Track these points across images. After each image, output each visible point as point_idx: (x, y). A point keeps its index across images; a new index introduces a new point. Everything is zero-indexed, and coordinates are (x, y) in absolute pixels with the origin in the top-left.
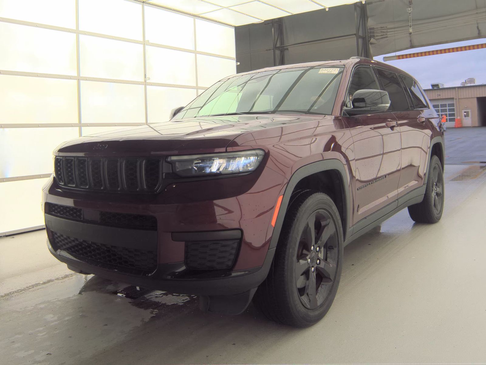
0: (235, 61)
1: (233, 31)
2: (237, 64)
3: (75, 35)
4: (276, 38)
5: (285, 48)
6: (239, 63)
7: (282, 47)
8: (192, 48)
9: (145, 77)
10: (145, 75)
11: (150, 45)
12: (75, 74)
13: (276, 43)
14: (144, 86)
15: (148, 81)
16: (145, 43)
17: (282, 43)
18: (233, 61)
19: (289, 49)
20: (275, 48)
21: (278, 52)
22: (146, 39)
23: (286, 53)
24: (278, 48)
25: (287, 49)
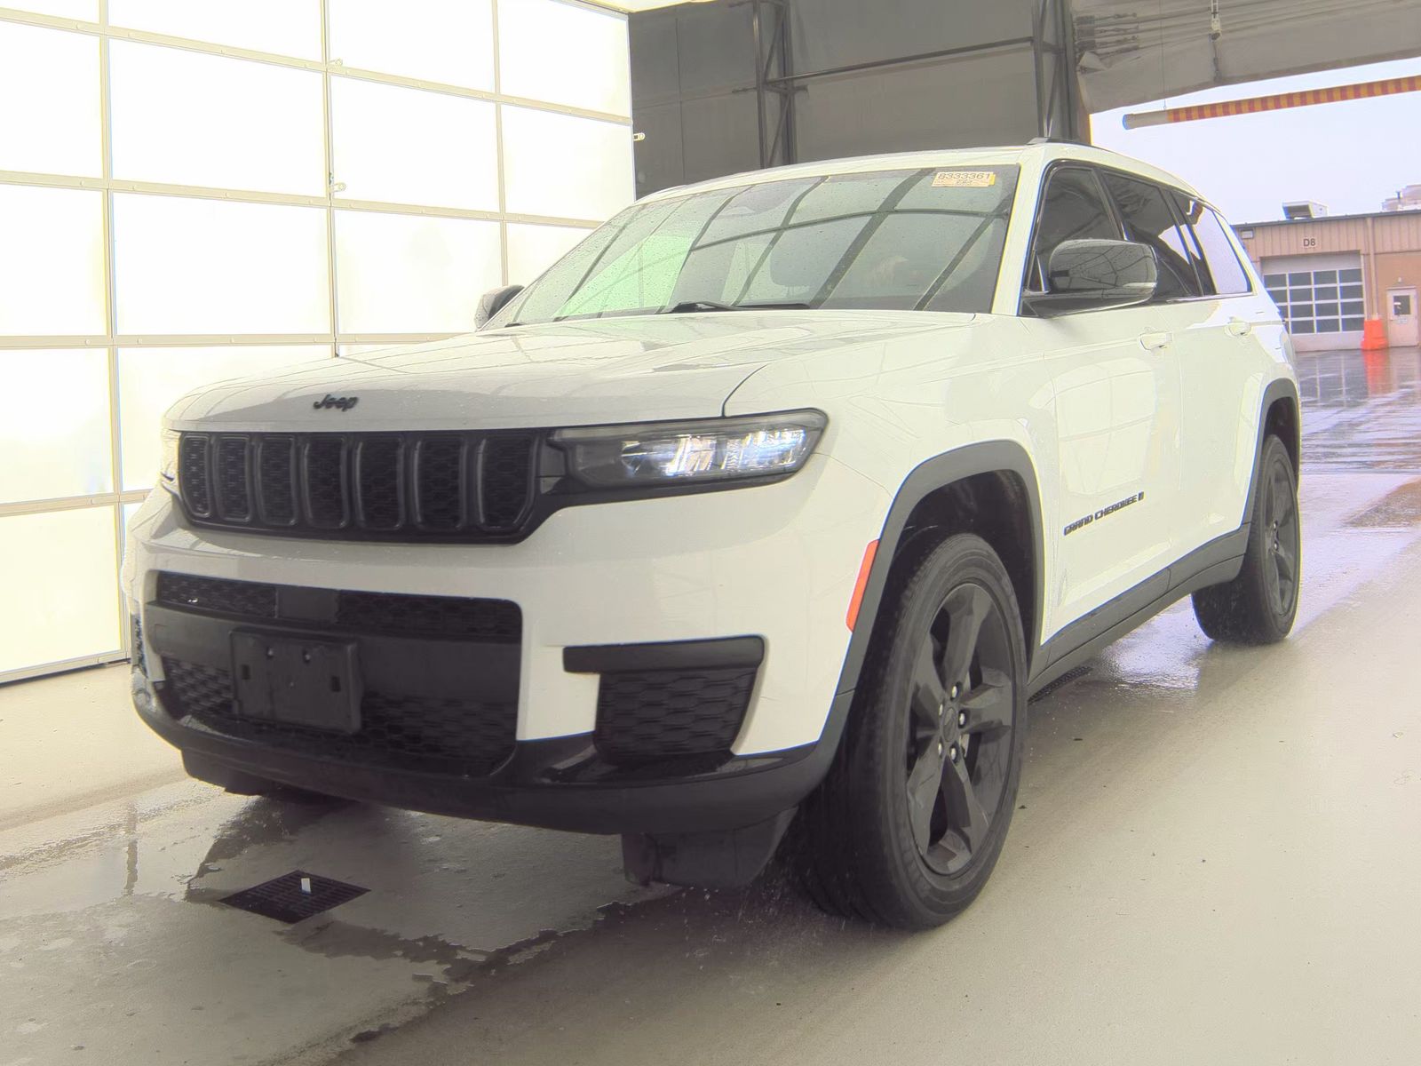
0: (629, 129)
1: (622, 26)
2: (636, 137)
3: (94, 41)
4: (767, 53)
5: (796, 83)
6: (641, 136)
7: (785, 81)
8: (487, 86)
9: (330, 182)
10: (330, 174)
11: (346, 76)
12: (96, 171)
13: (768, 66)
14: (324, 212)
15: (338, 196)
16: (328, 69)
17: (785, 65)
18: (623, 127)
19: (809, 87)
20: (765, 84)
21: (772, 99)
22: (334, 56)
23: (798, 99)
24: (774, 83)
25: (804, 88)
